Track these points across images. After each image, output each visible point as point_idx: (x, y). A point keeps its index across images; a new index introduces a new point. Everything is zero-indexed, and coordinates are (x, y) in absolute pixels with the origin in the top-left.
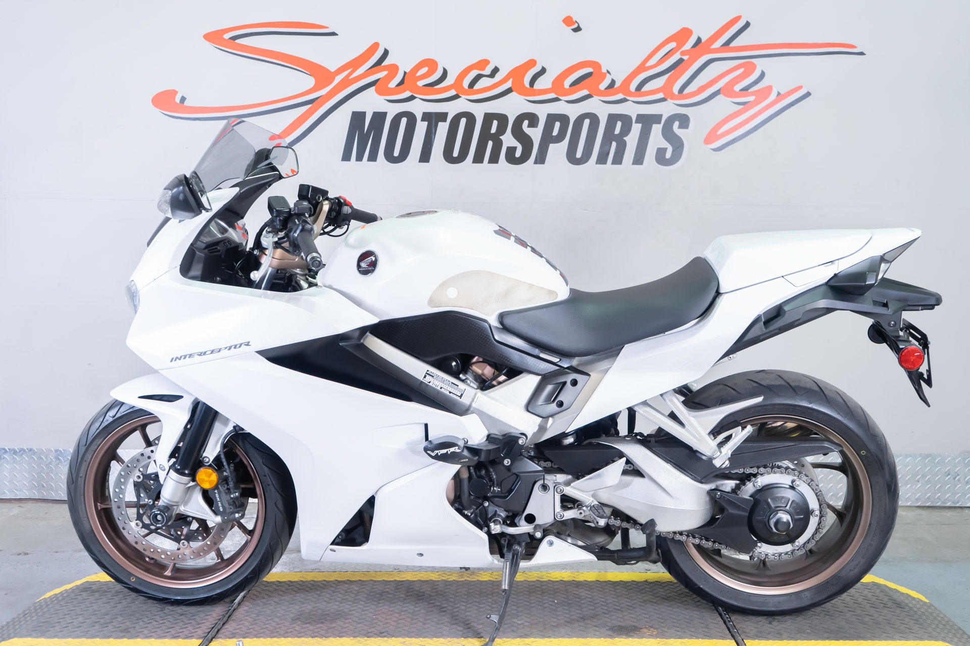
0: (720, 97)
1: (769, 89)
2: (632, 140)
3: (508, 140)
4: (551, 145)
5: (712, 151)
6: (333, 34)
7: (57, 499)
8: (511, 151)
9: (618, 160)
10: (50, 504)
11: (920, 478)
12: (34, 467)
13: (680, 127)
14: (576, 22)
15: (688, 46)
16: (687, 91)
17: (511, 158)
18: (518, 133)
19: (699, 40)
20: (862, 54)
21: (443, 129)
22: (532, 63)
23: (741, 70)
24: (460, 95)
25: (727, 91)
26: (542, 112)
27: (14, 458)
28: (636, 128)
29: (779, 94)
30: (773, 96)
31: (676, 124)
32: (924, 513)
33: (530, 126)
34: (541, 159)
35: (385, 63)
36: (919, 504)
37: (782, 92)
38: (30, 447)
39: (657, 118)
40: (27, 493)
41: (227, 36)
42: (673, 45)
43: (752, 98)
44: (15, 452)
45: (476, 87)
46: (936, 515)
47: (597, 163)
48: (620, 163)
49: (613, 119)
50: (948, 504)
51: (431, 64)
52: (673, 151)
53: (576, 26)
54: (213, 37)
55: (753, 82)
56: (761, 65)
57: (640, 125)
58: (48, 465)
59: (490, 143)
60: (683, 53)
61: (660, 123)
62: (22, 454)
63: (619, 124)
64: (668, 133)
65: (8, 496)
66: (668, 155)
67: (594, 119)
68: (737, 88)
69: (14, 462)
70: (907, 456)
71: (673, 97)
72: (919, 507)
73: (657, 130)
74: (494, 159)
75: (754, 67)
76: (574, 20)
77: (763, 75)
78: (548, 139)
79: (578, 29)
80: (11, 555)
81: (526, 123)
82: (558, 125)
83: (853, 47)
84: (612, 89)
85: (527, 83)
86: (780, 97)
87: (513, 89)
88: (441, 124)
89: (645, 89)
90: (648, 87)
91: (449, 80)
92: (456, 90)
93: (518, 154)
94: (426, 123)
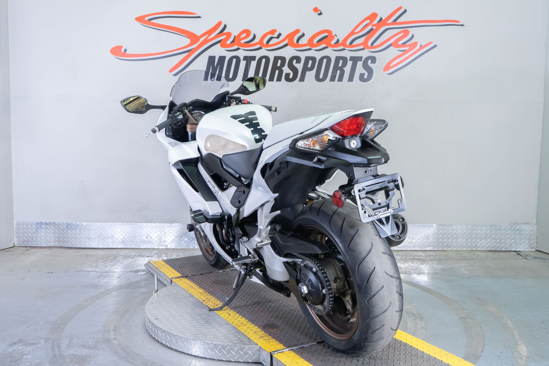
0: (392, 47)
1: (416, 44)
2: (347, 69)
3: (286, 70)
4: (307, 72)
5: (387, 74)
6: (199, 17)
7: (68, 247)
8: (287, 75)
9: (341, 79)
10: (64, 249)
11: (489, 237)
12: (56, 231)
13: (371, 63)
14: (320, 10)
15: (376, 22)
16: (375, 45)
17: (288, 79)
18: (291, 66)
19: (381, 19)
20: (462, 25)
21: (254, 64)
22: (298, 31)
23: (402, 34)
24: (262, 47)
25: (395, 44)
26: (303, 56)
27: (47, 227)
28: (350, 63)
29: (421, 46)
30: (418, 47)
31: (370, 61)
32: (490, 253)
33: (297, 62)
34: (302, 79)
35: (224, 32)
36: (488, 249)
37: (423, 45)
38: (54, 222)
39: (360, 58)
40: (53, 244)
41: (147, 19)
42: (368, 21)
43: (407, 48)
44: (47, 224)
45: (270, 43)
46: (497, 254)
47: (330, 81)
48: (341, 81)
49: (338, 59)
50: (503, 249)
51: (247, 32)
52: (368, 75)
53: (319, 12)
54: (140, 19)
55: (408, 40)
56: (412, 31)
57: (351, 62)
58: (63, 230)
59: (277, 71)
60: (373, 26)
61: (361, 61)
62: (50, 225)
63: (341, 61)
64: (365, 66)
65: (44, 245)
66: (366, 77)
67: (329, 59)
68: (400, 43)
69: (46, 229)
70: (483, 226)
71: (368, 48)
72: (489, 251)
73: (360, 64)
74: (279, 79)
75: (408, 32)
76: (319, 9)
77: (413, 36)
78: (306, 69)
79: (320, 14)
80: (45, 273)
81: (295, 61)
82: (310, 62)
83: (458, 22)
84: (337, 44)
85: (295, 41)
86: (421, 47)
87: (288, 44)
88: (252, 62)
89: (354, 43)
90: (356, 43)
91: (257, 40)
92: (260, 45)
93: (291, 77)
94: (245, 62)
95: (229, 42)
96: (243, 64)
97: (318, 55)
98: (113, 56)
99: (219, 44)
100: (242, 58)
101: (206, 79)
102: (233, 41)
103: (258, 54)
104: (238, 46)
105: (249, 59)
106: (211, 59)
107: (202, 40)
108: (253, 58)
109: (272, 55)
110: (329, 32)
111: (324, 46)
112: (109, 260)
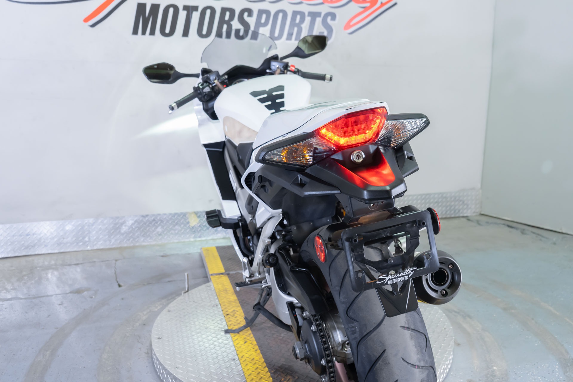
0: (353, 3)
2: (305, 26)
3: (236, 24)
4: (261, 28)
5: (348, 34)
8: (238, 31)
13: (331, 20)
17: (238, 36)
18: (242, 20)
21: (196, 16)
28: (308, 19)
30: (378, 4)
31: (329, 18)
33: (248, 16)
37: (383, 2)
39: (318, 14)
43: (367, 5)
46: (451, 222)
47: (287, 40)
49: (295, 13)
50: (453, 216)
52: (328, 34)
57: (310, 18)
59: (225, 27)
61: (320, 17)
63: (298, 17)
64: (325, 23)
67: (285, 13)
71: (327, 2)
73: (319, 20)
74: (228, 36)
78: (258, 24)
81: (246, 14)
82: (264, 16)
86: (382, 4)
88: (194, 13)
93: (241, 33)
94: (185, 12)
96: (182, 15)
97: (273, 8)
100: (181, 8)
101: (135, 32)
103: (201, 4)
105: (190, 10)
106: (141, 7)
108: (196, 8)
112: (25, 275)
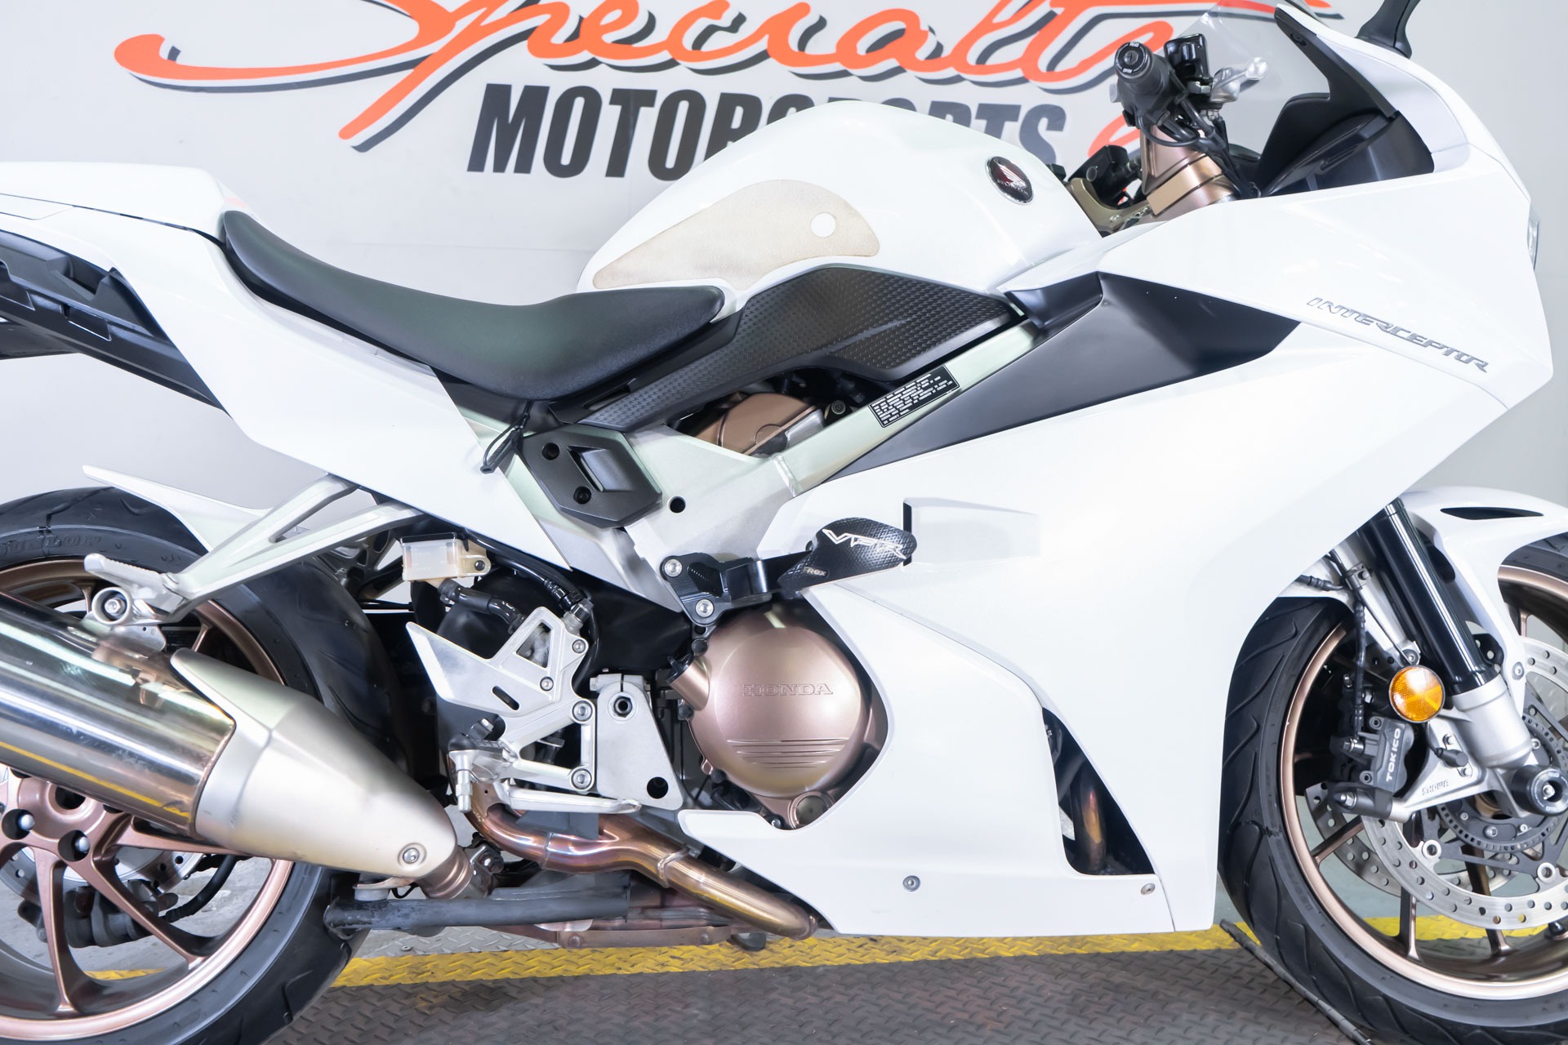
24: (679, 61)
31: (1044, 123)
35: (544, 1)
45: (707, 47)
51: (626, 4)
57: (983, 123)
60: (1055, 3)
61: (1015, 119)
64: (1030, 138)
73: (1011, 128)
84: (937, 60)
85: (793, 41)
87: (770, 53)
88: (644, 111)
89: (992, 60)
90: (998, 58)
91: (658, 36)
92: (671, 52)
94: (617, 109)
95: (559, 37)
98: (124, 73)
99: (525, 43)
100: (606, 97)
102: (575, 36)
103: (664, 84)
104: (591, 51)
105: (630, 102)
106: (496, 95)
107: (461, 25)
108: (648, 97)
109: (711, 90)
110: (910, 17)
111: (892, 63)
